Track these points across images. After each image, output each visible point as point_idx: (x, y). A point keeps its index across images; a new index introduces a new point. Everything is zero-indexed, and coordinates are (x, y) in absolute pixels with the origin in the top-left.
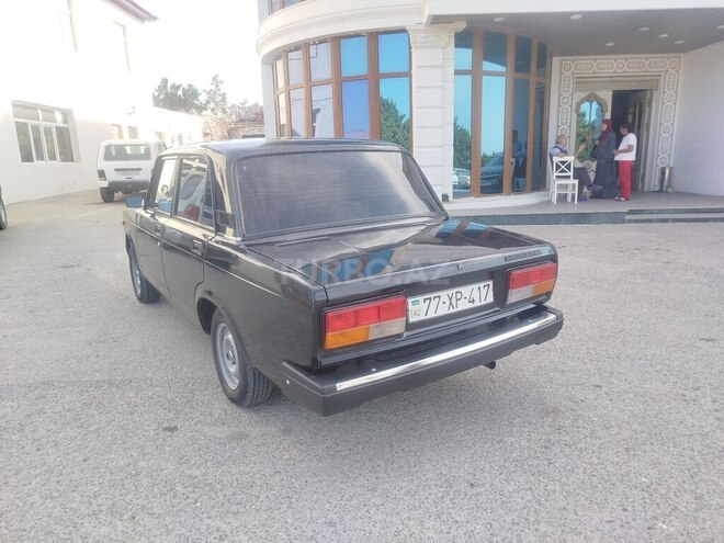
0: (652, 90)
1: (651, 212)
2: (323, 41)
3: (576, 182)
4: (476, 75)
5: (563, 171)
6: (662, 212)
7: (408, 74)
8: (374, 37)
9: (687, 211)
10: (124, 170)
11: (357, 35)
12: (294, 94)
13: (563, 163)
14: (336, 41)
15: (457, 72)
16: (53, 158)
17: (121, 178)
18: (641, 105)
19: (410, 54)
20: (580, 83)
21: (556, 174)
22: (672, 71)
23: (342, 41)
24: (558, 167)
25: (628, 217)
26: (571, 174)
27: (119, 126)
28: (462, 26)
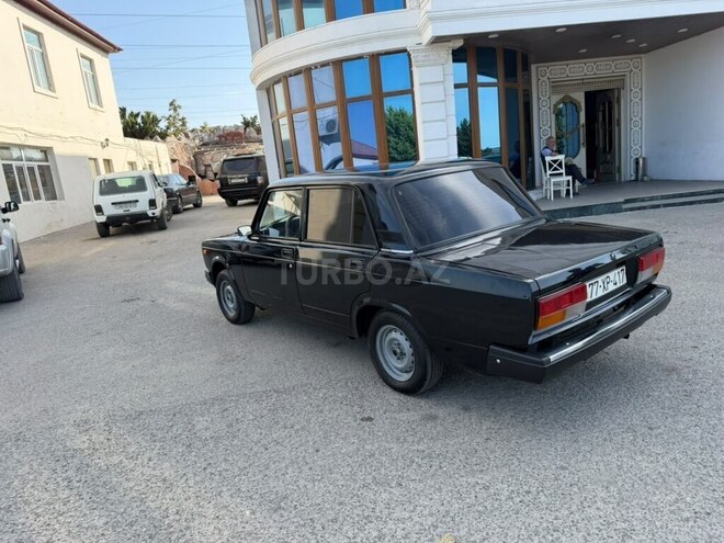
0: (619, 89)
1: (643, 200)
2: (324, 64)
3: (570, 178)
4: (472, 87)
5: (556, 169)
6: (652, 199)
7: (411, 92)
8: (375, 58)
9: (674, 196)
10: (120, 203)
11: (359, 57)
12: (296, 117)
13: (555, 161)
14: (338, 64)
15: (457, 86)
16: (37, 197)
17: (119, 211)
18: (610, 104)
19: (411, 72)
20: (556, 86)
21: (549, 172)
22: (634, 70)
23: (344, 64)
24: (551, 166)
25: (625, 206)
26: (563, 171)
27: (95, 160)
28: (460, 43)
